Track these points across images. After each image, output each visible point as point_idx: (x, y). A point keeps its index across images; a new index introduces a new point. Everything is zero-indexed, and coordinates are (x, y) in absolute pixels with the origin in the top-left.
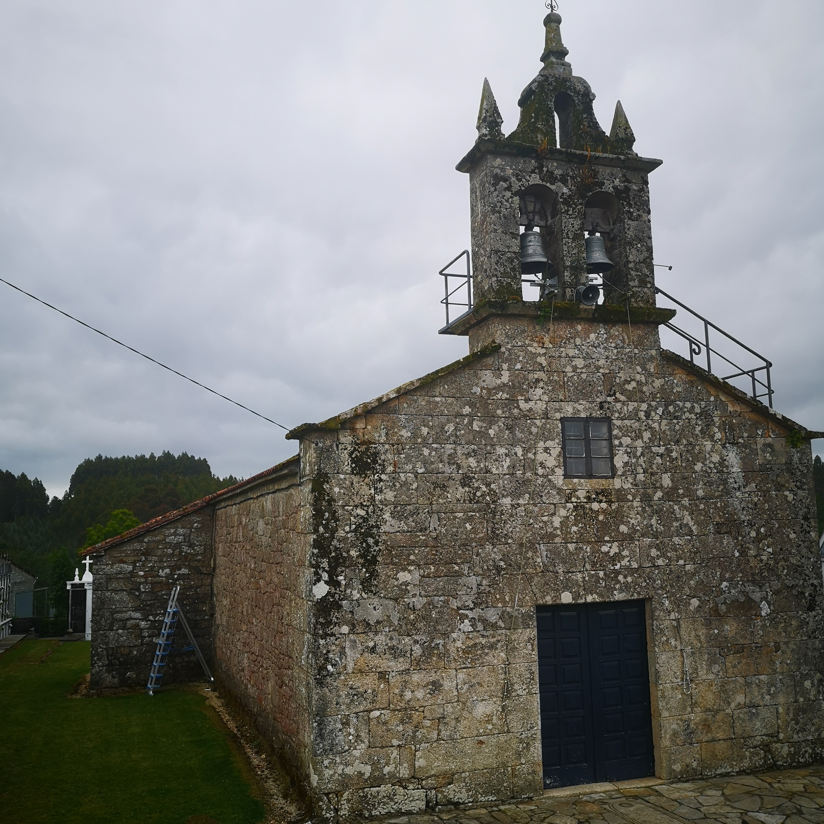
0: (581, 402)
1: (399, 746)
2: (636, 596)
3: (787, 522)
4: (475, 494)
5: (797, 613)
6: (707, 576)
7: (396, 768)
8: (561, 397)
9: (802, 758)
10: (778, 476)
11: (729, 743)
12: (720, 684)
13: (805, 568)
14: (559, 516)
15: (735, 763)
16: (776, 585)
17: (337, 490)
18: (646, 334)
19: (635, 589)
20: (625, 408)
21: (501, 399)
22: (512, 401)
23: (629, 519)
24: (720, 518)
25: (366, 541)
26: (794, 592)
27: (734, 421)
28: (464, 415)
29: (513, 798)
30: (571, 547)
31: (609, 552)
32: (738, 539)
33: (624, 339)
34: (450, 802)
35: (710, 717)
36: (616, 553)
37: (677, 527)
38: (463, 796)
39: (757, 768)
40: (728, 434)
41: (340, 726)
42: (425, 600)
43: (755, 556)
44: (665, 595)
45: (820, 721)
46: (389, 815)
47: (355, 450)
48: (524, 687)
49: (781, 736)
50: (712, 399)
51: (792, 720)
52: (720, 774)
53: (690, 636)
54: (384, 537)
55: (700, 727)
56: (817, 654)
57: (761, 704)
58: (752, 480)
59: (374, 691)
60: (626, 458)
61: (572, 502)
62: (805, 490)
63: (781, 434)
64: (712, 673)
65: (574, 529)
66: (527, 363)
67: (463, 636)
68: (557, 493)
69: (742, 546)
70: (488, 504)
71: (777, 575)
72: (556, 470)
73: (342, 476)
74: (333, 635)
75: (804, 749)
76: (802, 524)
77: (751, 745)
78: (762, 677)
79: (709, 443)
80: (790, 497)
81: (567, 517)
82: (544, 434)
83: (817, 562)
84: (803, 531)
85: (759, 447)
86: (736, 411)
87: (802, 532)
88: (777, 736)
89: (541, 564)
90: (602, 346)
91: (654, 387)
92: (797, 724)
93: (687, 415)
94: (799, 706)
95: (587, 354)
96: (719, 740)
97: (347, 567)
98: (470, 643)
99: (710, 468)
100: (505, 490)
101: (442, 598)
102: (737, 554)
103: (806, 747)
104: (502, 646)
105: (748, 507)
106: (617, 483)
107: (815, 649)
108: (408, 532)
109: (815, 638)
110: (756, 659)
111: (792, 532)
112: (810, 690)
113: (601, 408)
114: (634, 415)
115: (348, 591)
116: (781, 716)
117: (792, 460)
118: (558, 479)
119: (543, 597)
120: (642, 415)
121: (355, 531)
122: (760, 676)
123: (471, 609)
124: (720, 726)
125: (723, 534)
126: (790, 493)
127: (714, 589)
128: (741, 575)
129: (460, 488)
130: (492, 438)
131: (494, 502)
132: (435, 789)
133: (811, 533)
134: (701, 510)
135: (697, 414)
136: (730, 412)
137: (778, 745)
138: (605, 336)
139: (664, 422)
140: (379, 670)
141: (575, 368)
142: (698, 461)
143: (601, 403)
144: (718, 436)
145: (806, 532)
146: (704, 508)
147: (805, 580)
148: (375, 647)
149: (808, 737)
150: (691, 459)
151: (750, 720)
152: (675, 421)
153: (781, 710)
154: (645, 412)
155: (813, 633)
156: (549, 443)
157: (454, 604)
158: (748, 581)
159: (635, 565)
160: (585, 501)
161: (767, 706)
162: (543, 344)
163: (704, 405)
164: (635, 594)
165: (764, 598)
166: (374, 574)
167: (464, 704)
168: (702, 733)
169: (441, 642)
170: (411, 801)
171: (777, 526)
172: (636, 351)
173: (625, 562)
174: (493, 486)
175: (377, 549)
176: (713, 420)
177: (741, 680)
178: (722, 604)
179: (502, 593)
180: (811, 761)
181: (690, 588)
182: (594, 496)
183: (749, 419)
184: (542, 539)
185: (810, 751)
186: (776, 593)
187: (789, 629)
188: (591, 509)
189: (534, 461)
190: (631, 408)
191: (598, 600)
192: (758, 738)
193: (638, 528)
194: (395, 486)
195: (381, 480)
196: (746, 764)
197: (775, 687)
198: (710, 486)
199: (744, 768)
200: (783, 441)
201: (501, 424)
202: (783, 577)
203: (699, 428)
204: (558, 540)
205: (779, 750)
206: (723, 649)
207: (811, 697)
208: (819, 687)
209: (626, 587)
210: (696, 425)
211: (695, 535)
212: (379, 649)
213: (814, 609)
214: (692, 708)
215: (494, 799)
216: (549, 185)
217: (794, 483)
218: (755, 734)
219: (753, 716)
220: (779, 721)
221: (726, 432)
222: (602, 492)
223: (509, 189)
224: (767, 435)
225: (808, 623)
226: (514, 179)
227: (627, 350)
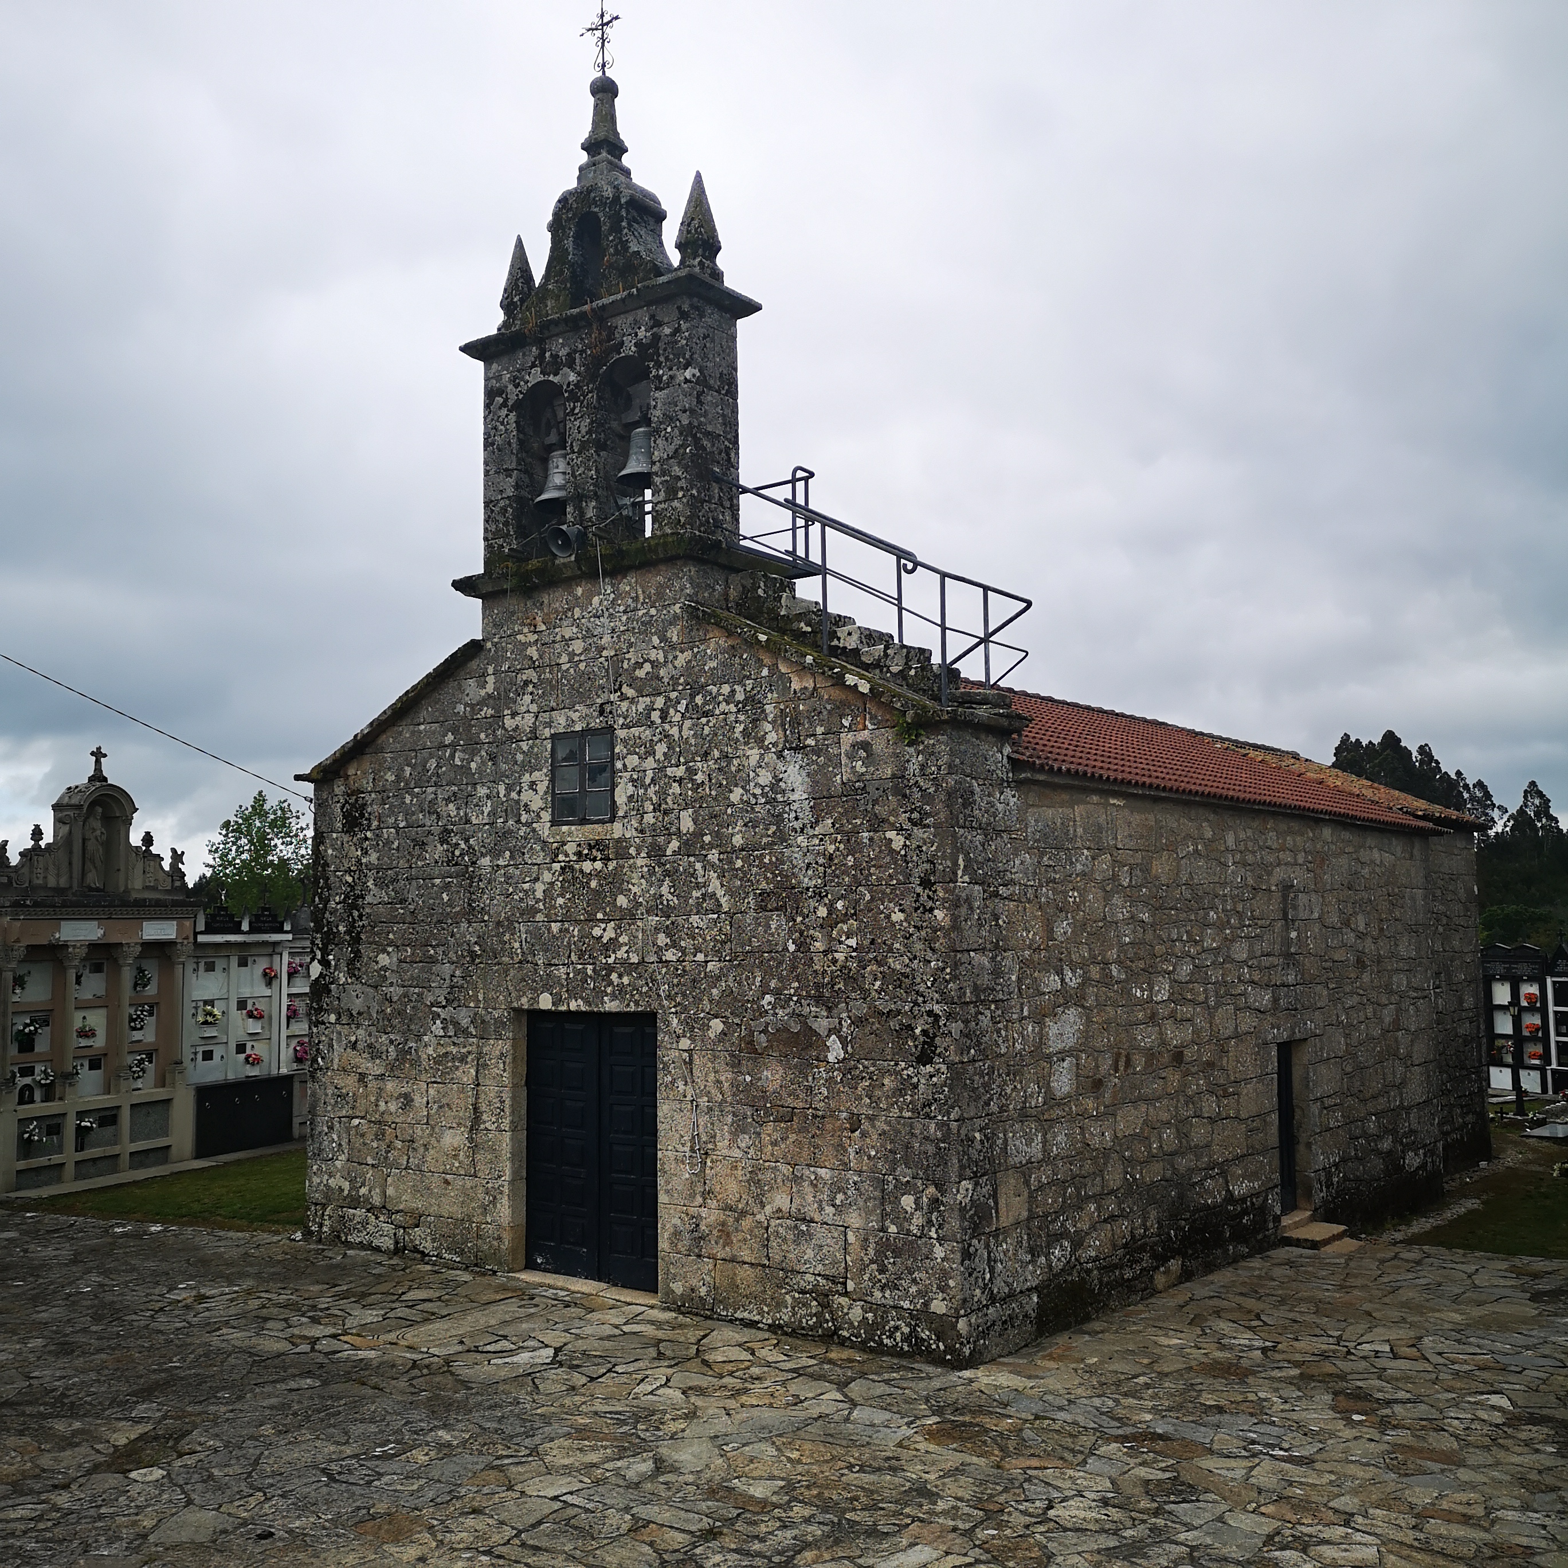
0: (577, 707)
1: (373, 1165)
2: (632, 1008)
3: (888, 891)
4: (453, 853)
5: (896, 1065)
6: (740, 983)
7: (370, 1192)
8: (553, 704)
9: (889, 1337)
10: (875, 802)
11: (758, 1271)
12: (750, 1169)
13: (918, 980)
14: (543, 883)
15: (766, 1309)
16: (860, 1008)
17: (330, 852)
18: (669, 580)
19: (632, 996)
20: (634, 708)
21: (486, 718)
22: (499, 717)
23: (630, 886)
24: (767, 883)
25: (351, 914)
26: (894, 1024)
27: (801, 707)
28: (446, 746)
29: (476, 1265)
30: (555, 927)
31: (601, 937)
32: (795, 921)
33: (637, 597)
34: (415, 1250)
35: (731, 1220)
36: (611, 939)
37: (698, 898)
38: (427, 1246)
39: (803, 1328)
40: (788, 732)
41: (326, 1129)
42: (402, 990)
43: (825, 952)
44: (673, 1010)
45: (929, 1279)
46: (361, 1246)
47: (347, 802)
48: (494, 1119)
49: (851, 1285)
50: (765, 672)
51: (872, 1262)
52: (742, 1319)
53: (707, 1081)
54: (367, 910)
55: (715, 1232)
56: (931, 1149)
57: (817, 1217)
58: (826, 813)
59: (354, 1094)
60: (631, 789)
61: (559, 862)
62: (929, 826)
63: (888, 720)
64: (739, 1148)
65: (560, 901)
66: (515, 659)
67: (434, 1041)
68: (543, 850)
69: (801, 933)
70: (467, 866)
71: (861, 989)
72: (543, 814)
73: (335, 835)
74: (323, 1023)
75: (892, 1323)
76: (918, 895)
77: (796, 1287)
78: (822, 1172)
79: (756, 751)
80: (898, 841)
81: (552, 884)
82: (530, 762)
83: (944, 969)
84: (919, 908)
85: (843, 751)
86: (806, 688)
87: (916, 909)
88: (845, 1284)
89: (519, 951)
90: (606, 614)
91: (675, 667)
92: (882, 1270)
93: (723, 706)
94: (888, 1239)
95: (588, 630)
96: (745, 1263)
97: (336, 945)
98: (442, 1051)
99: (755, 795)
100: (483, 846)
101: (417, 990)
102: (792, 948)
103: (898, 1319)
104: (473, 1060)
105: (817, 863)
106: (617, 830)
107: (926, 1138)
108: (389, 903)
109: (928, 1116)
110: (813, 1137)
111: (896, 910)
112: (912, 1214)
113: (602, 713)
114: (644, 720)
115: (336, 973)
116: (850, 1249)
117: (906, 769)
118: (544, 828)
119: (519, 998)
120: (655, 716)
121: (344, 901)
122: (819, 1169)
123: (444, 1007)
124: (745, 1240)
125: (771, 911)
126: (898, 834)
127: (749, 1005)
128: (796, 984)
129: (439, 845)
130: (474, 774)
131: (474, 863)
132: (404, 1228)
133: (936, 912)
134: (737, 870)
135: (739, 702)
136: (795, 692)
137: (844, 1301)
138: (612, 595)
139: (688, 723)
140: (359, 1071)
141: (572, 655)
142: (736, 785)
143: (602, 704)
144: (772, 737)
145: (925, 910)
146: (743, 866)
147: (916, 1003)
148: (356, 1042)
149: (902, 1303)
150: (725, 783)
151: (797, 1242)
152: (704, 720)
153: (851, 1237)
154: (661, 710)
155: (925, 1106)
156: (536, 774)
157: (429, 999)
158: (809, 996)
159: (634, 959)
160: (575, 858)
161: (827, 1224)
162: (535, 626)
163: (750, 686)
164: (632, 1004)
165: (834, 1031)
166: (358, 954)
167: (433, 1128)
168: (716, 1243)
169: (414, 1045)
170: (381, 1235)
171: (868, 897)
172: (653, 611)
173: (621, 953)
174: (471, 841)
175: (361, 924)
176: (763, 711)
177: (786, 1170)
178: (761, 1032)
179: (475, 989)
180: (906, 1348)
181: (710, 1002)
182: (586, 851)
183: (829, 701)
184: (522, 914)
185: (906, 1330)
186: (858, 1022)
187: (878, 1093)
188: (581, 871)
189: (518, 802)
190: (641, 708)
191: (583, 1009)
192: (809, 1277)
193: (641, 900)
194: (378, 845)
195: (366, 839)
196: (785, 1316)
197: (845, 1194)
198: (754, 827)
199: (782, 1322)
200: (889, 734)
201: (483, 753)
202: (874, 993)
203: (740, 728)
204: (539, 917)
205: (845, 1310)
206: (757, 1110)
207: (912, 1228)
208: (931, 1213)
209: (621, 992)
210: (736, 722)
211: (725, 913)
212: (360, 1045)
213: (930, 1061)
214: (705, 1199)
215: (458, 1259)
216: (551, 378)
217: (907, 815)
218: (803, 1269)
219: (801, 1237)
220: (848, 1257)
221: (785, 730)
222: (597, 845)
223: (504, 404)
224: (861, 726)
225: (916, 1086)
226: (510, 387)
227: (641, 613)
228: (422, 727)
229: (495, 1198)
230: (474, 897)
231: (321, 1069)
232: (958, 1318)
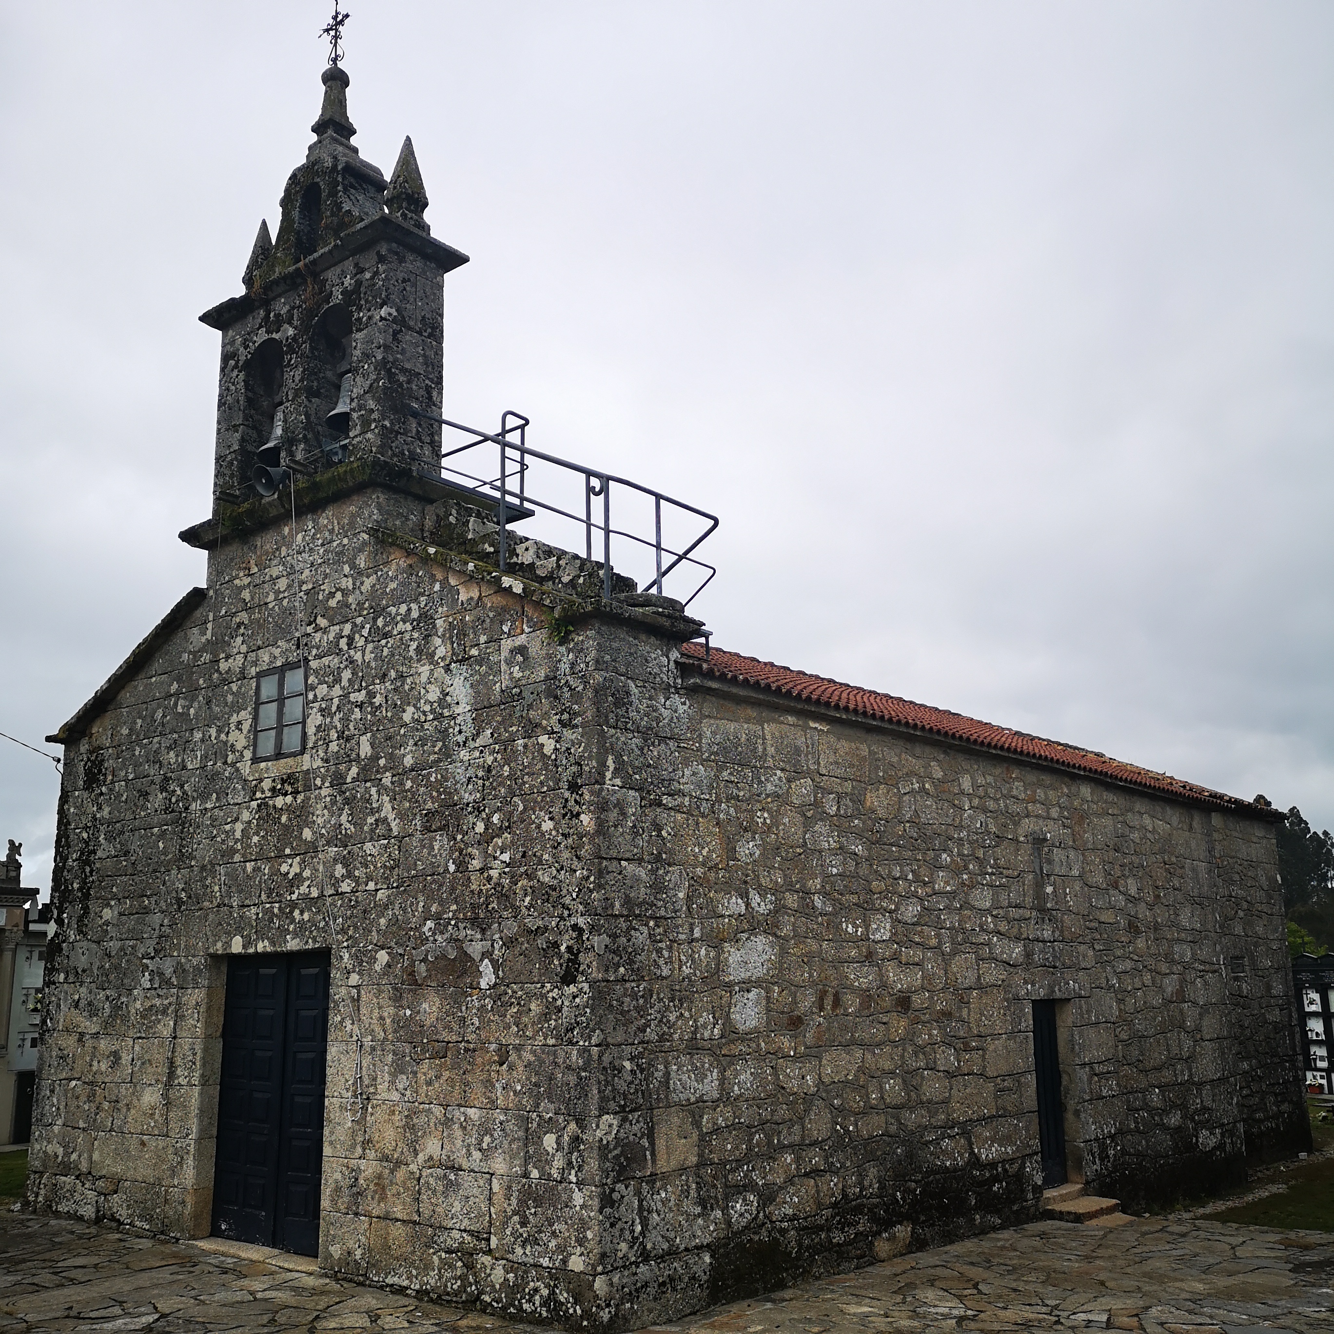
0: (279, 643)
1: (83, 1129)
2: (310, 946)
3: (539, 799)
4: (170, 800)
5: (543, 987)
6: (405, 911)
7: (79, 1157)
8: (260, 643)
9: (529, 1301)
10: (530, 707)
11: (409, 1228)
12: (406, 1113)
13: (564, 892)
14: (242, 822)
15: (414, 1272)
16: (511, 928)
17: (72, 810)
18: (360, 509)
19: (311, 932)
20: (325, 638)
21: (205, 664)
22: (215, 661)
23: (315, 818)
24: (433, 803)
25: (84, 870)
26: (541, 942)
27: (467, 618)
28: (171, 695)
30: (249, 866)
31: (288, 873)
32: (455, 839)
33: (333, 529)
34: (113, 1218)
35: (387, 1171)
36: (296, 874)
37: (372, 824)
38: (123, 1213)
39: (448, 1294)
40: (455, 645)
41: (48, 1093)
42: (120, 943)
43: (482, 870)
44: (345, 944)
45: (568, 1231)
46: (69, 1216)
47: (89, 759)
48: (186, 1074)
49: (494, 1242)
50: (437, 587)
51: (514, 1213)
52: (392, 1285)
53: (371, 1018)
54: (97, 865)
55: (372, 1187)
56: (572, 1079)
57: (465, 1165)
58: (486, 724)
59: (73, 1055)
60: (319, 719)
61: (257, 800)
62: (577, 727)
63: (541, 620)
64: (397, 1090)
65: (255, 839)
66: (232, 604)
67: (142, 994)
68: (243, 789)
69: (461, 852)
70: (180, 813)
71: (513, 906)
72: (245, 753)
73: (77, 793)
74: (54, 983)
75: (532, 1284)
76: (567, 800)
77: (443, 1246)
78: (471, 1112)
79: (427, 667)
80: (548, 744)
81: (249, 822)
82: (238, 702)
83: (588, 877)
84: (567, 813)
85: (502, 658)
86: (472, 598)
87: (564, 816)
88: (488, 1240)
89: (218, 894)
90: (307, 549)
91: (362, 593)
92: (523, 1224)
93: (400, 626)
94: (530, 1186)
95: (292, 567)
96: (397, 1220)
97: (70, 903)
98: (148, 1004)
99: (424, 713)
100: (195, 791)
101: (131, 943)
102: (452, 868)
103: (538, 1281)
104: (173, 1012)
105: (476, 776)
106: (306, 761)
107: (569, 1068)
108: (115, 856)
109: (571, 1043)
110: (464, 1073)
111: (546, 818)
113: (299, 646)
114: (334, 649)
115: (68, 932)
116: (494, 1199)
117: (557, 669)
118: (245, 767)
119: (215, 943)
120: (343, 643)
121: (79, 858)
122: (468, 1109)
123: (152, 958)
124: (399, 1194)
125: (435, 831)
126: (549, 738)
127: (412, 933)
128: (454, 907)
129: (159, 794)
130: (192, 720)
131: (187, 809)
132: (105, 1195)
133: (582, 817)
134: (406, 791)
135: (414, 620)
136: (462, 604)
137: (487, 1260)
138: (313, 531)
139: (370, 646)
140: (79, 1030)
141: (277, 592)
142: (409, 704)
143: (300, 638)
144: (441, 652)
145: (573, 816)
146: (412, 787)
147: (562, 918)
148: (79, 1000)
149: (541, 1260)
150: (399, 703)
151: (445, 1194)
152: (384, 642)
153: (496, 1187)
154: (348, 637)
155: (568, 1031)
156: (243, 714)
157: (141, 951)
158: (465, 919)
159: (315, 893)
160: (270, 794)
161: (474, 1172)
162: (249, 570)
163: (424, 603)
164: (310, 941)
165: (487, 954)
166: (86, 910)
167: (135, 1086)
168: (373, 1199)
169: (125, 999)
170: (85, 1204)
171: (521, 808)
172: (345, 541)
173: (303, 889)
174: (186, 787)
175: (91, 879)
176: (435, 626)
177: (438, 1111)
178: (421, 961)
179: (179, 937)
180: (545, 1314)
181: (378, 932)
182: (279, 786)
183: (491, 608)
184: (222, 856)
185: (545, 1292)
186: (509, 943)
187: (525, 1019)
188: (274, 807)
189: (225, 743)
190: (331, 637)
191: (269, 950)
192: (456, 1234)
193: (323, 831)
194: (110, 798)
195: (102, 794)
196: (432, 1280)
197: (492, 1135)
198: (422, 746)
199: (428, 1287)
200: (544, 635)
201: (201, 698)
202: (524, 910)
203: (414, 645)
204: (237, 858)
205: (488, 1271)
206: (415, 1047)
207: (552, 1172)
208: (571, 1153)
209: (301, 930)
210: (411, 640)
211: (394, 837)
212: (82, 1004)
213: (574, 981)
214: (364, 1149)
215: (147, 1227)
216: (274, 336)
217: (558, 717)
218: (450, 1225)
219: (451, 1186)
220: (492, 1208)
221: (453, 643)
222: (289, 779)
223: (236, 366)
224: (518, 631)
225: (560, 1010)
226: (242, 349)
227: (335, 544)
228: (154, 679)
229: (182, 1158)
230: (184, 842)
231: (49, 1031)
232: (595, 1276)
